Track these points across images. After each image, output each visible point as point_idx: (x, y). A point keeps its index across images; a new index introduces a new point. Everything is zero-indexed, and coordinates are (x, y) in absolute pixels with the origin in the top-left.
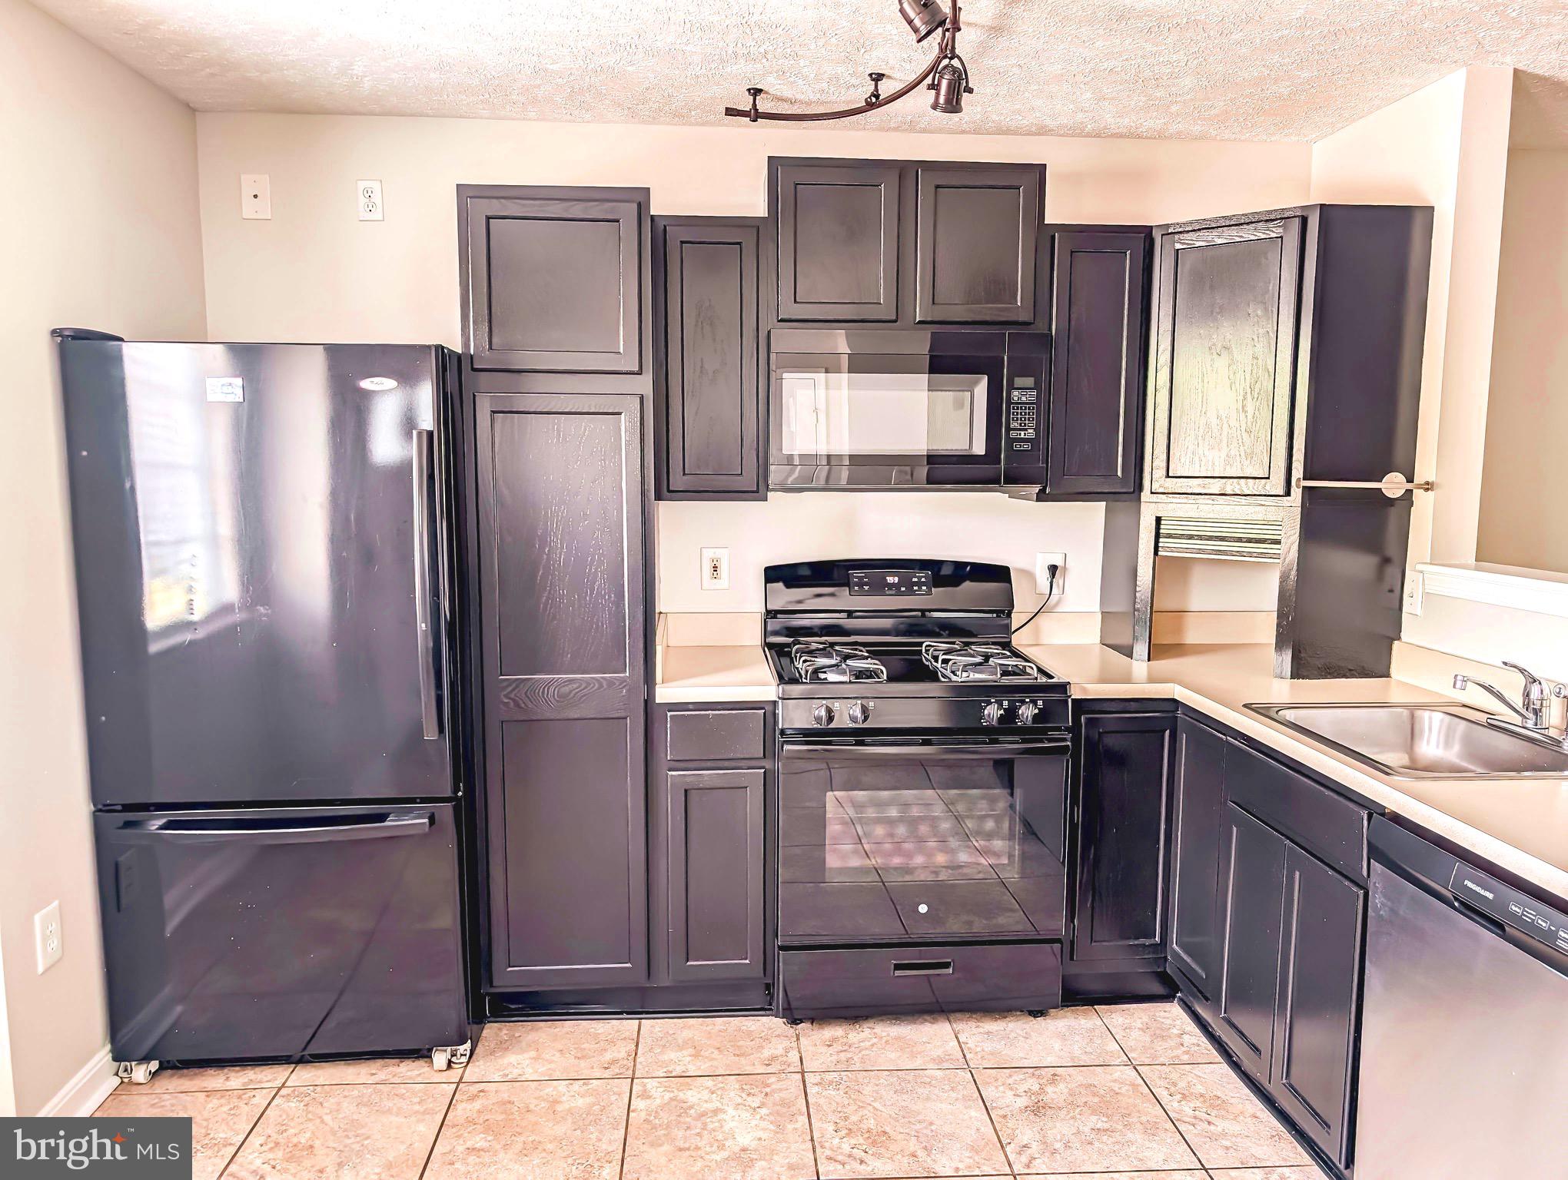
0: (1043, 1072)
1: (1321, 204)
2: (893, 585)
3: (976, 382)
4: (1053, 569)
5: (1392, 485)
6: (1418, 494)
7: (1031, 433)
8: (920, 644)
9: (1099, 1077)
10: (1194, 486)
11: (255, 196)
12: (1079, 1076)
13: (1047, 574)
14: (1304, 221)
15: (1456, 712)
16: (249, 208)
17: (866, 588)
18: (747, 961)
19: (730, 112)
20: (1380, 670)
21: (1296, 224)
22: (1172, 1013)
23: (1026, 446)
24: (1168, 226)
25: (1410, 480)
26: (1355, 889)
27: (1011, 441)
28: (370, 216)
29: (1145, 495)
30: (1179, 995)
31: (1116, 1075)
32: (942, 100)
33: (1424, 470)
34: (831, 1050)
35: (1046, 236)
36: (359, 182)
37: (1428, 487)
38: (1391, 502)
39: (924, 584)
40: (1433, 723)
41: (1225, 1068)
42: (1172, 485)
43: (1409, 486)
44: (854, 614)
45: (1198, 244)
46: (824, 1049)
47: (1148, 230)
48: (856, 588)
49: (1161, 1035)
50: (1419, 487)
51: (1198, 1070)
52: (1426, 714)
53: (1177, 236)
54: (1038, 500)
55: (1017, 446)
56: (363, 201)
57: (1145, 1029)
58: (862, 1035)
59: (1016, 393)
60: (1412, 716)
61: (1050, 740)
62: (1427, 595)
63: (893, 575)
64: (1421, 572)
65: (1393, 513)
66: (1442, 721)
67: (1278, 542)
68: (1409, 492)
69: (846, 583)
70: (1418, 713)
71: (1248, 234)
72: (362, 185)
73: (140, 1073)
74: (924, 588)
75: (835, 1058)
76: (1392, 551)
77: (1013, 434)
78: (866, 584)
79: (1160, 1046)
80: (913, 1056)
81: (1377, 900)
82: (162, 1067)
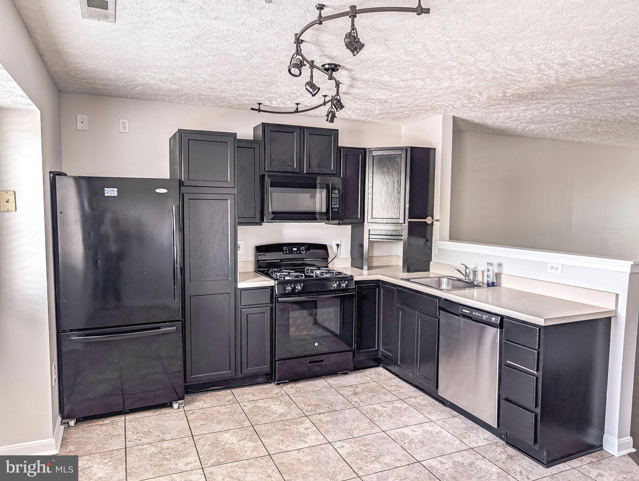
0: (353, 386)
1: (411, 147)
2: (295, 251)
3: (323, 191)
4: (338, 245)
5: (429, 220)
6: (435, 223)
7: (338, 206)
8: (305, 268)
9: (368, 385)
10: (379, 221)
11: (82, 122)
12: (363, 386)
13: (336, 247)
14: (407, 150)
15: (449, 278)
16: (79, 126)
17: (288, 252)
18: (265, 366)
19: (252, 109)
20: (427, 269)
21: (405, 151)
22: (380, 370)
23: (337, 210)
24: (370, 148)
25: (433, 219)
26: (436, 319)
27: (332, 208)
28: (124, 131)
29: (366, 223)
30: (381, 365)
31: (372, 384)
32: (329, 119)
33: (436, 216)
34: (293, 389)
35: (339, 149)
36: (120, 120)
37: (438, 220)
38: (428, 224)
39: (304, 250)
40: (444, 280)
41: (398, 379)
42: (373, 220)
43: (433, 220)
44: (283, 260)
45: (379, 154)
46: (291, 389)
47: (365, 149)
48: (285, 252)
49: (379, 374)
50: (435, 220)
51: (392, 381)
52: (443, 279)
53: (373, 152)
54: (338, 225)
55: (334, 210)
56: (122, 126)
57: (375, 373)
58: (299, 385)
59: (333, 195)
60: (440, 280)
61: (349, 292)
62: (439, 249)
63: (295, 248)
64: (437, 243)
65: (429, 227)
66: (446, 280)
67: (402, 236)
68: (433, 222)
69: (282, 251)
70: (441, 279)
71: (392, 153)
72: (121, 121)
73: (72, 423)
74: (304, 251)
75: (295, 391)
76: (428, 237)
77: (333, 206)
78: (287, 251)
79: (380, 377)
80: (317, 387)
81: (442, 320)
82: (77, 422)
